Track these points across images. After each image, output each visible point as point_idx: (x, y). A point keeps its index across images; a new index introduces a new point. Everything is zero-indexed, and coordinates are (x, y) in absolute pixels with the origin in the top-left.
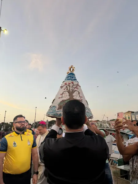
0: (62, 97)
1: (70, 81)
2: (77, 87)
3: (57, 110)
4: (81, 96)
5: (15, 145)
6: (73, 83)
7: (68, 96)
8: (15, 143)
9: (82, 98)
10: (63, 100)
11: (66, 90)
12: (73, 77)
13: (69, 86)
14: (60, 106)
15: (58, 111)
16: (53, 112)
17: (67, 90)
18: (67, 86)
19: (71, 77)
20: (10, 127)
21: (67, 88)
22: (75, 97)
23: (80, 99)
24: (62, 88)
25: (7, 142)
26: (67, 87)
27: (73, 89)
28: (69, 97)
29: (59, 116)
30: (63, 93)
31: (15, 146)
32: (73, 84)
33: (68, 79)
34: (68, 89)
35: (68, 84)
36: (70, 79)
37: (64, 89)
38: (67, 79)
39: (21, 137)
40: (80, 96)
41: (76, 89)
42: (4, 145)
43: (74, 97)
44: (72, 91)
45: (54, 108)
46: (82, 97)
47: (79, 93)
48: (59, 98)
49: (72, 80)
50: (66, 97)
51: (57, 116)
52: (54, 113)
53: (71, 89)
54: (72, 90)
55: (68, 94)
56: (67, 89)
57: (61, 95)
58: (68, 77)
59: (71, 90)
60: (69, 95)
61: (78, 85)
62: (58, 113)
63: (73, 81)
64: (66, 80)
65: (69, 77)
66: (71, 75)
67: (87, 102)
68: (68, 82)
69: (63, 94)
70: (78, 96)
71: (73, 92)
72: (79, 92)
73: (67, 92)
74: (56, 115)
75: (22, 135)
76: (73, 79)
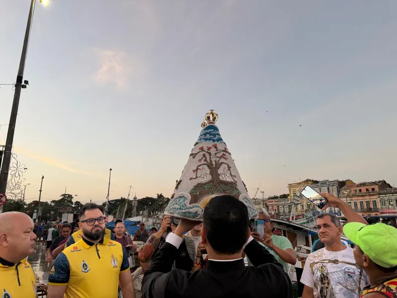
0: (197, 177)
1: (210, 144)
2: (224, 155)
3: (188, 205)
4: (233, 174)
5: (86, 269)
6: (216, 147)
7: (208, 176)
8: (85, 265)
9: (235, 179)
10: (198, 184)
11: (203, 162)
12: (215, 135)
13: (210, 154)
14: (195, 196)
15: (191, 206)
16: (180, 209)
17: (206, 163)
18: (204, 153)
19: (211, 135)
20: (52, 212)
21: (204, 158)
22: (223, 176)
23: (233, 181)
24: (194, 157)
25: (68, 263)
26: (204, 155)
27: (218, 159)
28: (211, 176)
29: (194, 217)
30: (197, 169)
31: (86, 271)
32: (217, 150)
33: (206, 139)
34: (208, 160)
35: (205, 149)
36: (210, 139)
37: (200, 160)
38: (204, 139)
39: (97, 251)
40: (231, 174)
41: (222, 160)
42: (63, 269)
43: (221, 178)
44: (216, 163)
45: (182, 200)
46: (235, 176)
47: (229, 168)
48: (191, 179)
49: (214, 141)
50: (205, 176)
51: (189, 217)
52: (184, 211)
53: (213, 160)
54: (215, 161)
55: (208, 171)
56: (205, 160)
57: (194, 171)
58: (205, 134)
59: (214, 163)
60: (211, 174)
61: (225, 150)
62: (191, 210)
63: (216, 142)
64: (200, 139)
65: (208, 135)
66: (212, 130)
67: (244, 184)
68: (206, 144)
69: (198, 171)
70: (228, 175)
71: (218, 165)
72: (228, 165)
73: (206, 167)
74: (188, 215)
75: (99, 247)
76: (215, 139)
